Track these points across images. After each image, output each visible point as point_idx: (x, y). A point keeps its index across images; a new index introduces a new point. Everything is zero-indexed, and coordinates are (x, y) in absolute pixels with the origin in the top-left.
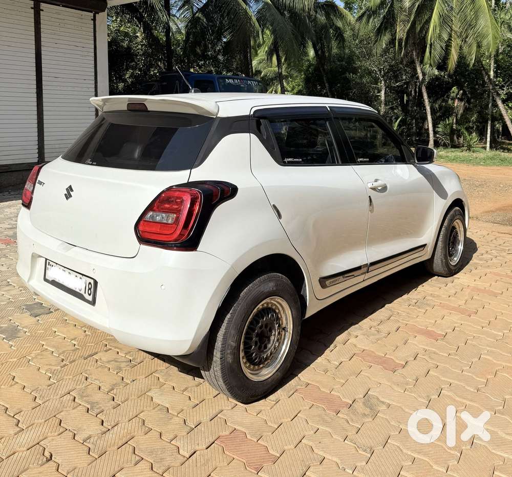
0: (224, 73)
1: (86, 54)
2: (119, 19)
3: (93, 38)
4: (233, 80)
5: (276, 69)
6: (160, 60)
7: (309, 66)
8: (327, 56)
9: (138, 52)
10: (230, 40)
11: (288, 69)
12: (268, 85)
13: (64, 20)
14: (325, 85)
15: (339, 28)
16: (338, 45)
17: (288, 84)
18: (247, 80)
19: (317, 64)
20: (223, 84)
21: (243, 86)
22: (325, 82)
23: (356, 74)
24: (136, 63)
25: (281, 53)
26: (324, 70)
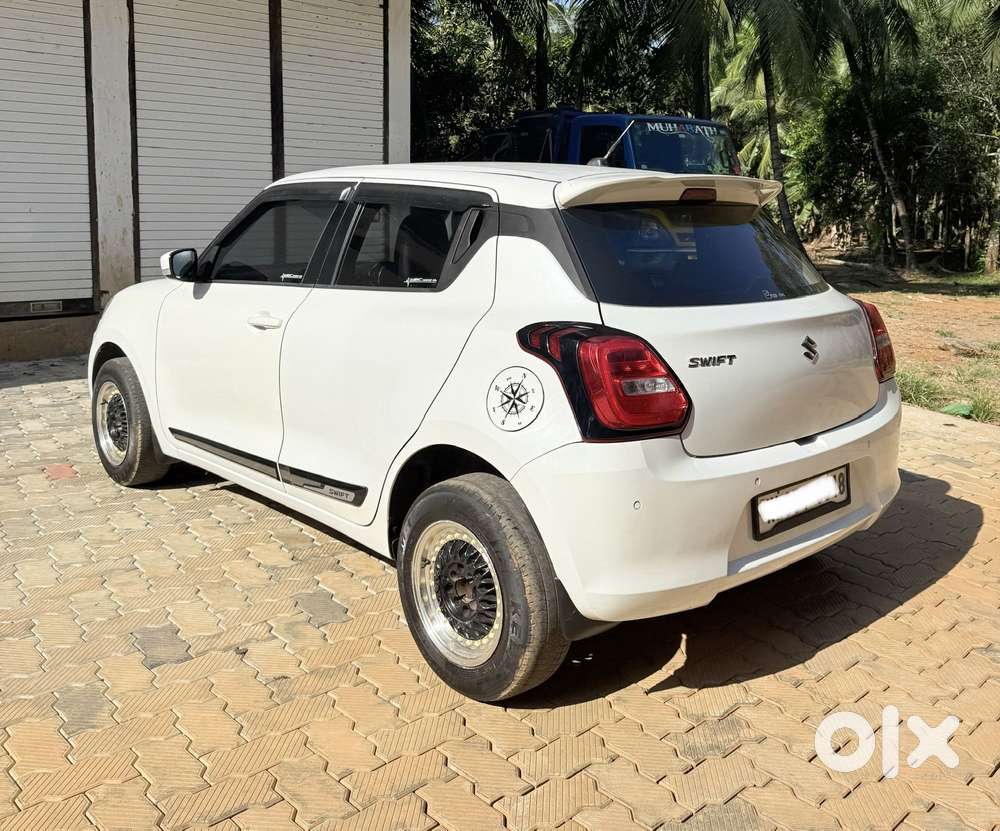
0: (651, 111)
1: (367, 75)
2: (454, 13)
3: (382, 43)
4: (664, 125)
5: (763, 102)
6: (526, 90)
7: (836, 94)
8: (876, 74)
9: (488, 76)
10: (666, 44)
11: (790, 100)
12: (744, 134)
13: (327, 7)
14: (869, 133)
15: (905, 13)
16: (901, 50)
17: (787, 131)
18: (694, 124)
19: (853, 90)
20: (640, 133)
21: (683, 136)
22: (871, 127)
23: (941, 111)
24: (482, 96)
25: (774, 69)
26: (868, 101)
